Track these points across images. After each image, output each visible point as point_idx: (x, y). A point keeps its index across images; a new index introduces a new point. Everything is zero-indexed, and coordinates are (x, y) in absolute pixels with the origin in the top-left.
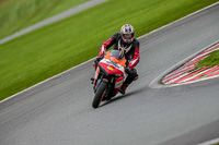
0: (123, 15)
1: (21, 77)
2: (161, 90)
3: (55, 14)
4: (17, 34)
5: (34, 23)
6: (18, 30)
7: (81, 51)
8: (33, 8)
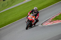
0: (31, 6)
1: (3, 23)
2: (42, 27)
3: (12, 6)
4: (2, 11)
5: (7, 8)
6: (2, 10)
7: (20, 16)
8: (6, 4)
